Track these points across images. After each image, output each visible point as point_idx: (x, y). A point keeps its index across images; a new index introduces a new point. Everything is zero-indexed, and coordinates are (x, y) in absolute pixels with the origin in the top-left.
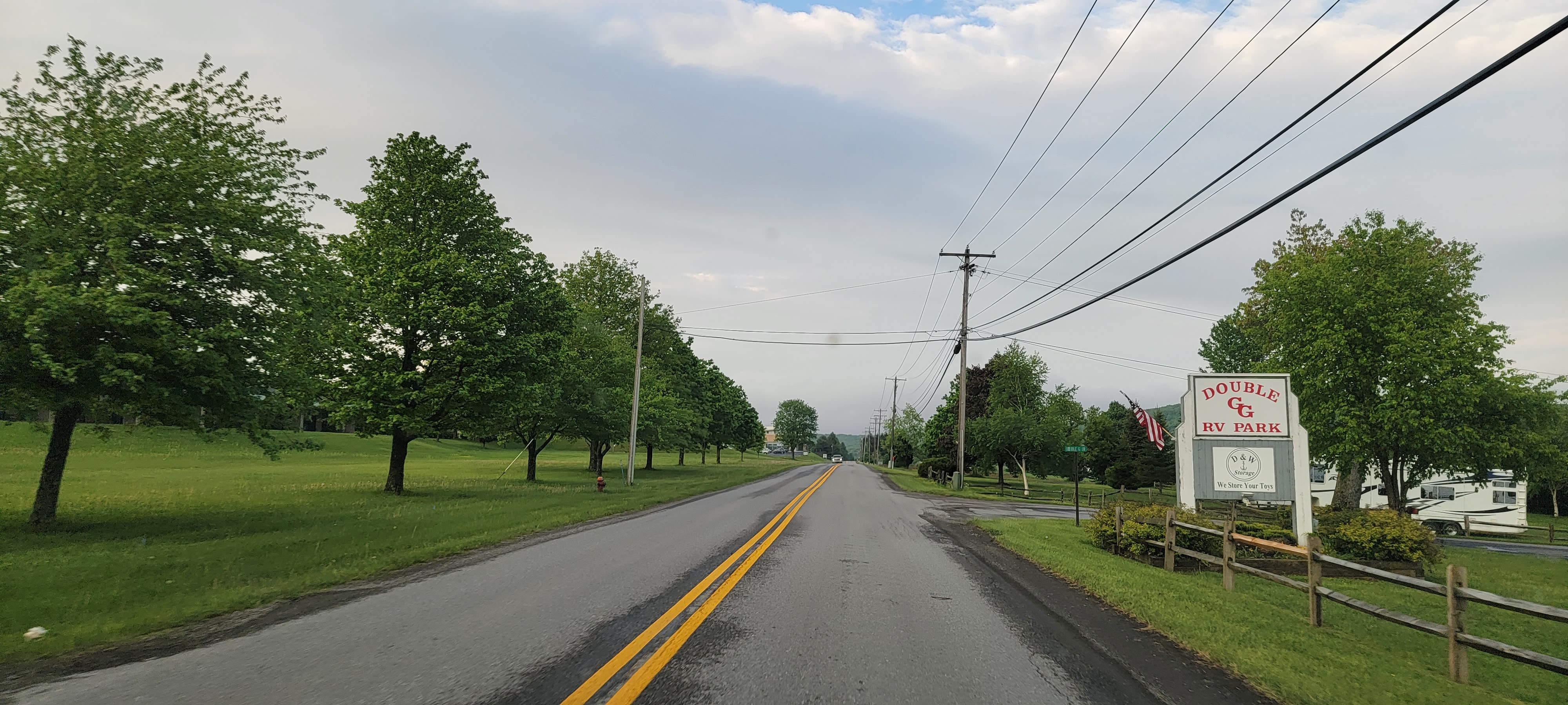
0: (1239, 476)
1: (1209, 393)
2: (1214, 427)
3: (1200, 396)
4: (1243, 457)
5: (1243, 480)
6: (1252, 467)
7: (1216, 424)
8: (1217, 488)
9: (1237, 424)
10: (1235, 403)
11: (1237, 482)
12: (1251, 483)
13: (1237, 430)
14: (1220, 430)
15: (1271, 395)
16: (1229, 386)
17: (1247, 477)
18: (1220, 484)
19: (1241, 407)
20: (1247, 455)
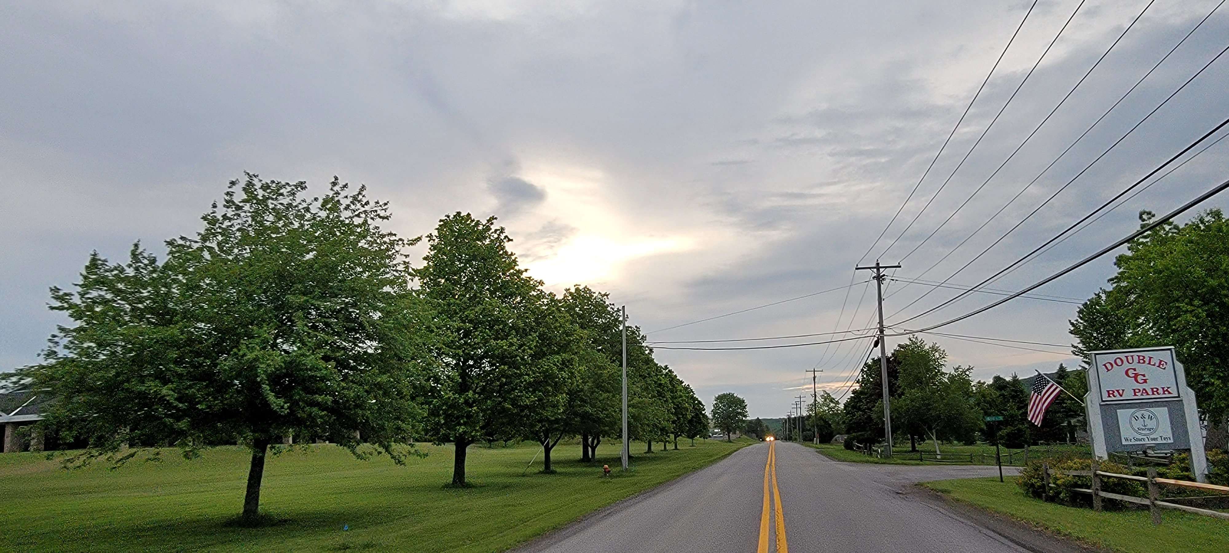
0: (1143, 432)
1: (1109, 367)
2: (1116, 393)
3: (1102, 369)
4: (1143, 417)
5: (1145, 435)
6: (1151, 424)
7: (1118, 391)
8: (1124, 443)
9: (1134, 390)
10: (1131, 373)
11: (1140, 437)
12: (1152, 436)
13: (1135, 395)
14: (1121, 396)
15: (1160, 364)
16: (1124, 359)
17: (1148, 432)
18: (1126, 440)
19: (1136, 376)
20: (1146, 414)
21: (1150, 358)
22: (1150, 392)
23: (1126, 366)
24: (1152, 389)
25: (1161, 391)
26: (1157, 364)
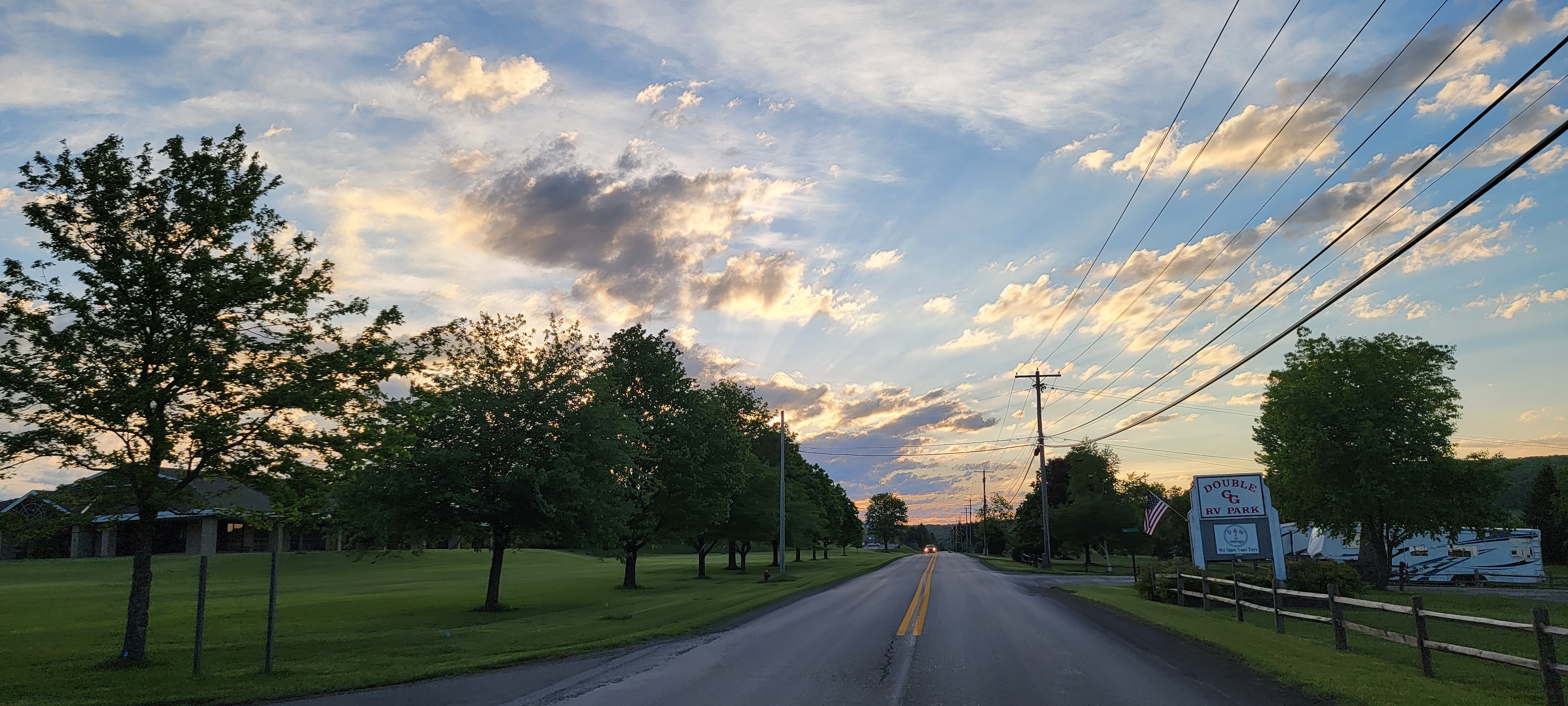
0: (1234, 544)
1: (1208, 488)
2: (1213, 511)
3: (1202, 490)
4: (1235, 531)
5: (1235, 546)
6: (1241, 537)
7: (1215, 509)
8: (1219, 552)
9: (1229, 509)
10: (1226, 494)
12: (1242, 548)
13: (1229, 513)
14: (1218, 513)
15: (1251, 487)
17: (1239, 544)
18: (1220, 550)
19: (1231, 496)
20: (1238, 529)
21: (1243, 482)
22: (1242, 511)
23: (1223, 488)
24: (1244, 508)
25: (1250, 510)
26: (1248, 488)
